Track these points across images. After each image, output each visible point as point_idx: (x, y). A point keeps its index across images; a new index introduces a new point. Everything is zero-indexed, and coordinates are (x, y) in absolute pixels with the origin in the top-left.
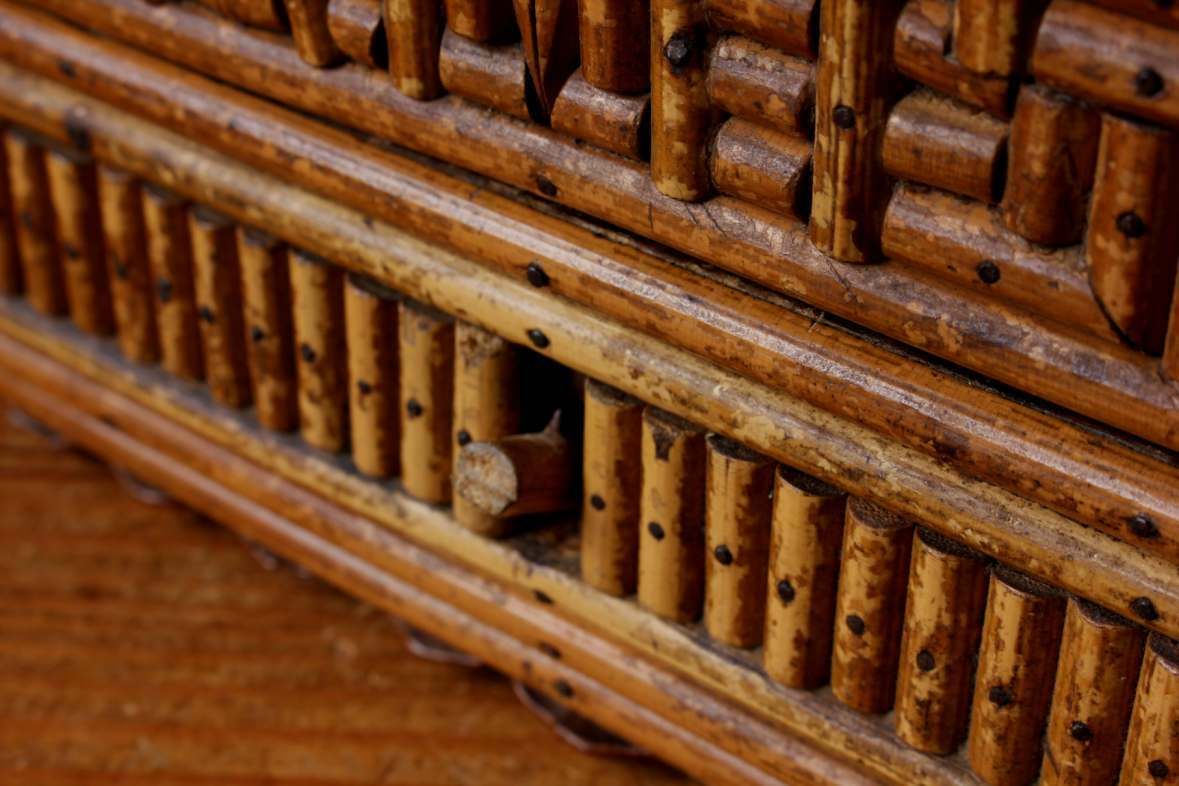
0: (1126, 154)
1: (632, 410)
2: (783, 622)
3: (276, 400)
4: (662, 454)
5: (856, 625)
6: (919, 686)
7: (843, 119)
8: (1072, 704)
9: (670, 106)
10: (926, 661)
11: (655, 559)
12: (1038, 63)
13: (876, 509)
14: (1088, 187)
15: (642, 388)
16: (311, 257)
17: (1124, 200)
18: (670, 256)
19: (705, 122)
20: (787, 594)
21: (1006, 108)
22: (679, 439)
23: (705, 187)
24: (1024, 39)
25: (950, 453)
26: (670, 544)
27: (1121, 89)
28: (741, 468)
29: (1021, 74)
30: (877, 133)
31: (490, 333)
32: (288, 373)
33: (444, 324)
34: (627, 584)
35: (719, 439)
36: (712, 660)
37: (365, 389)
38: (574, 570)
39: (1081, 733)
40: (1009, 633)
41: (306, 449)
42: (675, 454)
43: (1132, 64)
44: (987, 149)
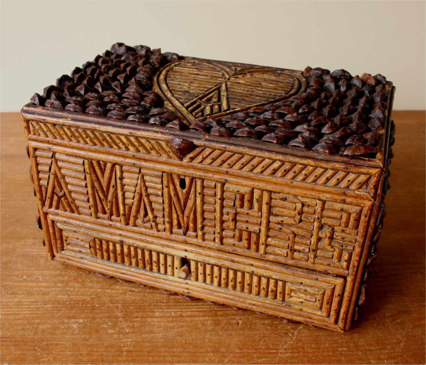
0: (245, 234)
1: (197, 262)
2: (216, 281)
3: (150, 268)
4: (201, 266)
5: (224, 279)
6: (231, 284)
7: (219, 233)
8: (247, 282)
9: (200, 233)
10: (232, 281)
11: (201, 277)
12: (237, 227)
13: (225, 267)
14: (242, 236)
15: (198, 260)
16: (155, 251)
17: (246, 237)
18: (200, 246)
19: (204, 234)
20: (216, 277)
21: (234, 231)
22: (203, 264)
23: (204, 240)
24: (235, 225)
25: (232, 261)
26: (203, 275)
27: (245, 229)
28: (210, 266)
29: (235, 228)
30: (222, 234)
31: (179, 256)
32: (151, 264)
33: (173, 257)
34: (197, 279)
35: (207, 263)
36: (208, 286)
37: (163, 265)
38: (190, 280)
39: (248, 285)
40: (240, 277)
41: (154, 272)
42: (203, 266)
43: (245, 227)
44: (233, 234)
